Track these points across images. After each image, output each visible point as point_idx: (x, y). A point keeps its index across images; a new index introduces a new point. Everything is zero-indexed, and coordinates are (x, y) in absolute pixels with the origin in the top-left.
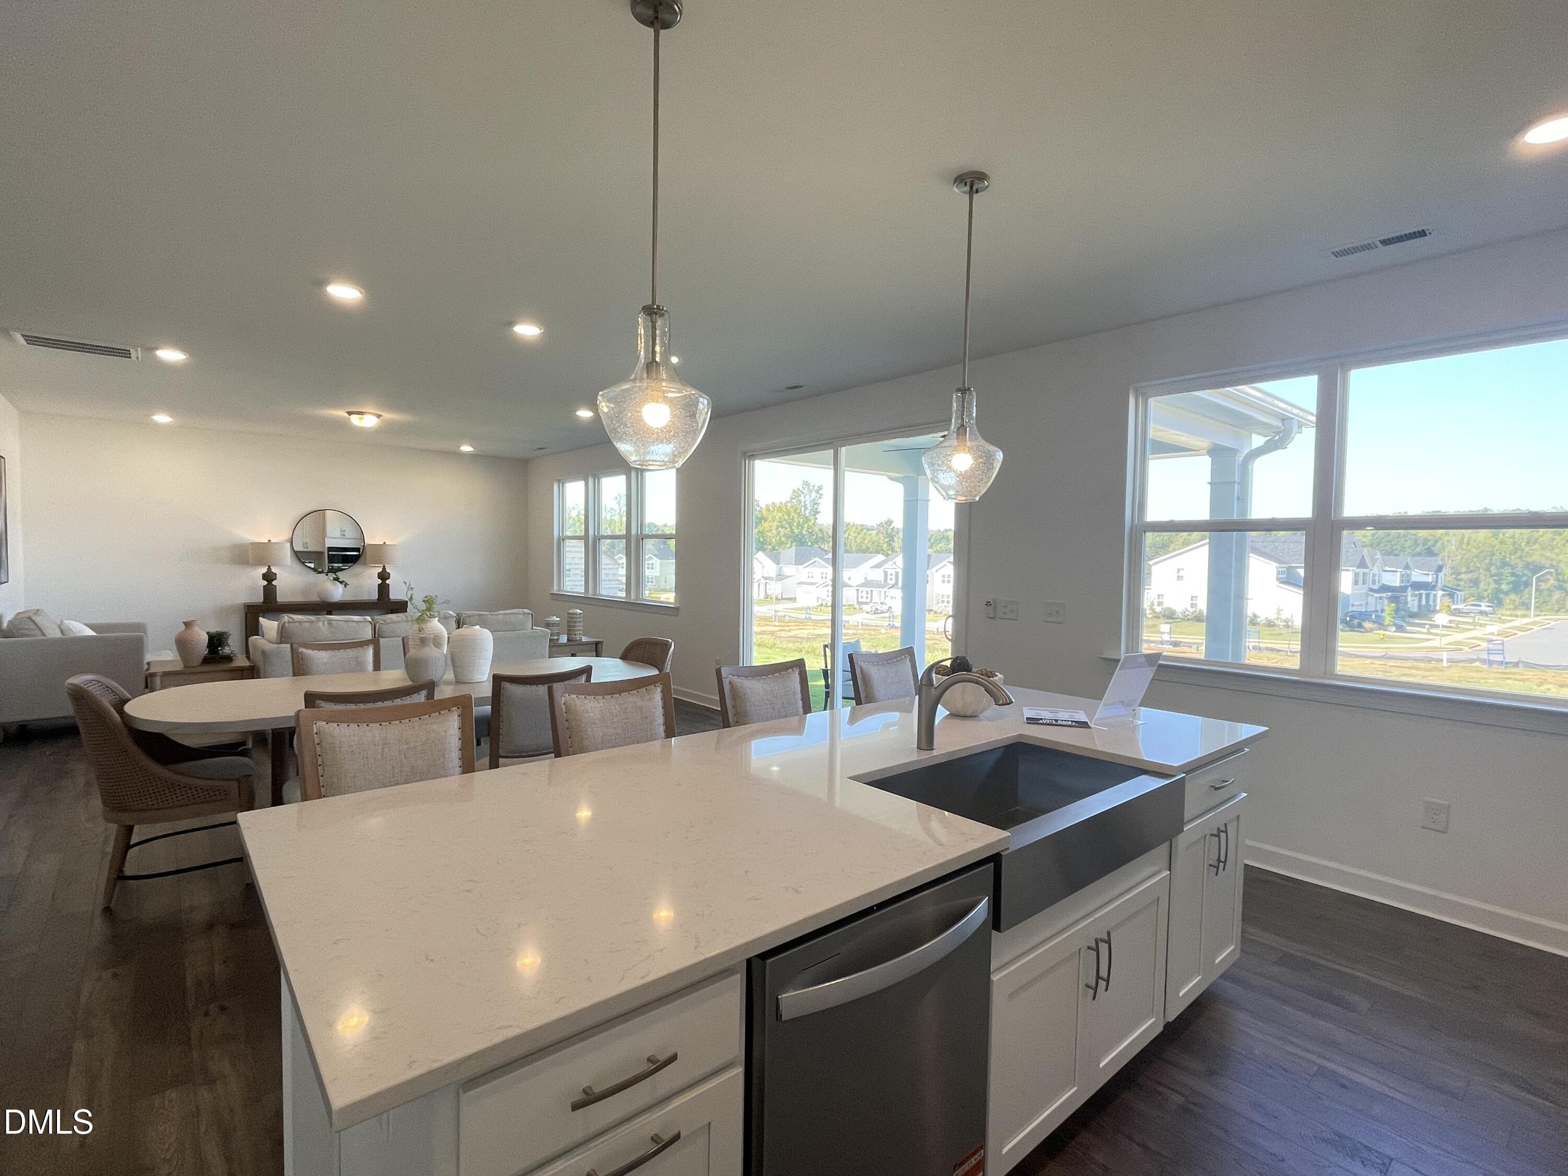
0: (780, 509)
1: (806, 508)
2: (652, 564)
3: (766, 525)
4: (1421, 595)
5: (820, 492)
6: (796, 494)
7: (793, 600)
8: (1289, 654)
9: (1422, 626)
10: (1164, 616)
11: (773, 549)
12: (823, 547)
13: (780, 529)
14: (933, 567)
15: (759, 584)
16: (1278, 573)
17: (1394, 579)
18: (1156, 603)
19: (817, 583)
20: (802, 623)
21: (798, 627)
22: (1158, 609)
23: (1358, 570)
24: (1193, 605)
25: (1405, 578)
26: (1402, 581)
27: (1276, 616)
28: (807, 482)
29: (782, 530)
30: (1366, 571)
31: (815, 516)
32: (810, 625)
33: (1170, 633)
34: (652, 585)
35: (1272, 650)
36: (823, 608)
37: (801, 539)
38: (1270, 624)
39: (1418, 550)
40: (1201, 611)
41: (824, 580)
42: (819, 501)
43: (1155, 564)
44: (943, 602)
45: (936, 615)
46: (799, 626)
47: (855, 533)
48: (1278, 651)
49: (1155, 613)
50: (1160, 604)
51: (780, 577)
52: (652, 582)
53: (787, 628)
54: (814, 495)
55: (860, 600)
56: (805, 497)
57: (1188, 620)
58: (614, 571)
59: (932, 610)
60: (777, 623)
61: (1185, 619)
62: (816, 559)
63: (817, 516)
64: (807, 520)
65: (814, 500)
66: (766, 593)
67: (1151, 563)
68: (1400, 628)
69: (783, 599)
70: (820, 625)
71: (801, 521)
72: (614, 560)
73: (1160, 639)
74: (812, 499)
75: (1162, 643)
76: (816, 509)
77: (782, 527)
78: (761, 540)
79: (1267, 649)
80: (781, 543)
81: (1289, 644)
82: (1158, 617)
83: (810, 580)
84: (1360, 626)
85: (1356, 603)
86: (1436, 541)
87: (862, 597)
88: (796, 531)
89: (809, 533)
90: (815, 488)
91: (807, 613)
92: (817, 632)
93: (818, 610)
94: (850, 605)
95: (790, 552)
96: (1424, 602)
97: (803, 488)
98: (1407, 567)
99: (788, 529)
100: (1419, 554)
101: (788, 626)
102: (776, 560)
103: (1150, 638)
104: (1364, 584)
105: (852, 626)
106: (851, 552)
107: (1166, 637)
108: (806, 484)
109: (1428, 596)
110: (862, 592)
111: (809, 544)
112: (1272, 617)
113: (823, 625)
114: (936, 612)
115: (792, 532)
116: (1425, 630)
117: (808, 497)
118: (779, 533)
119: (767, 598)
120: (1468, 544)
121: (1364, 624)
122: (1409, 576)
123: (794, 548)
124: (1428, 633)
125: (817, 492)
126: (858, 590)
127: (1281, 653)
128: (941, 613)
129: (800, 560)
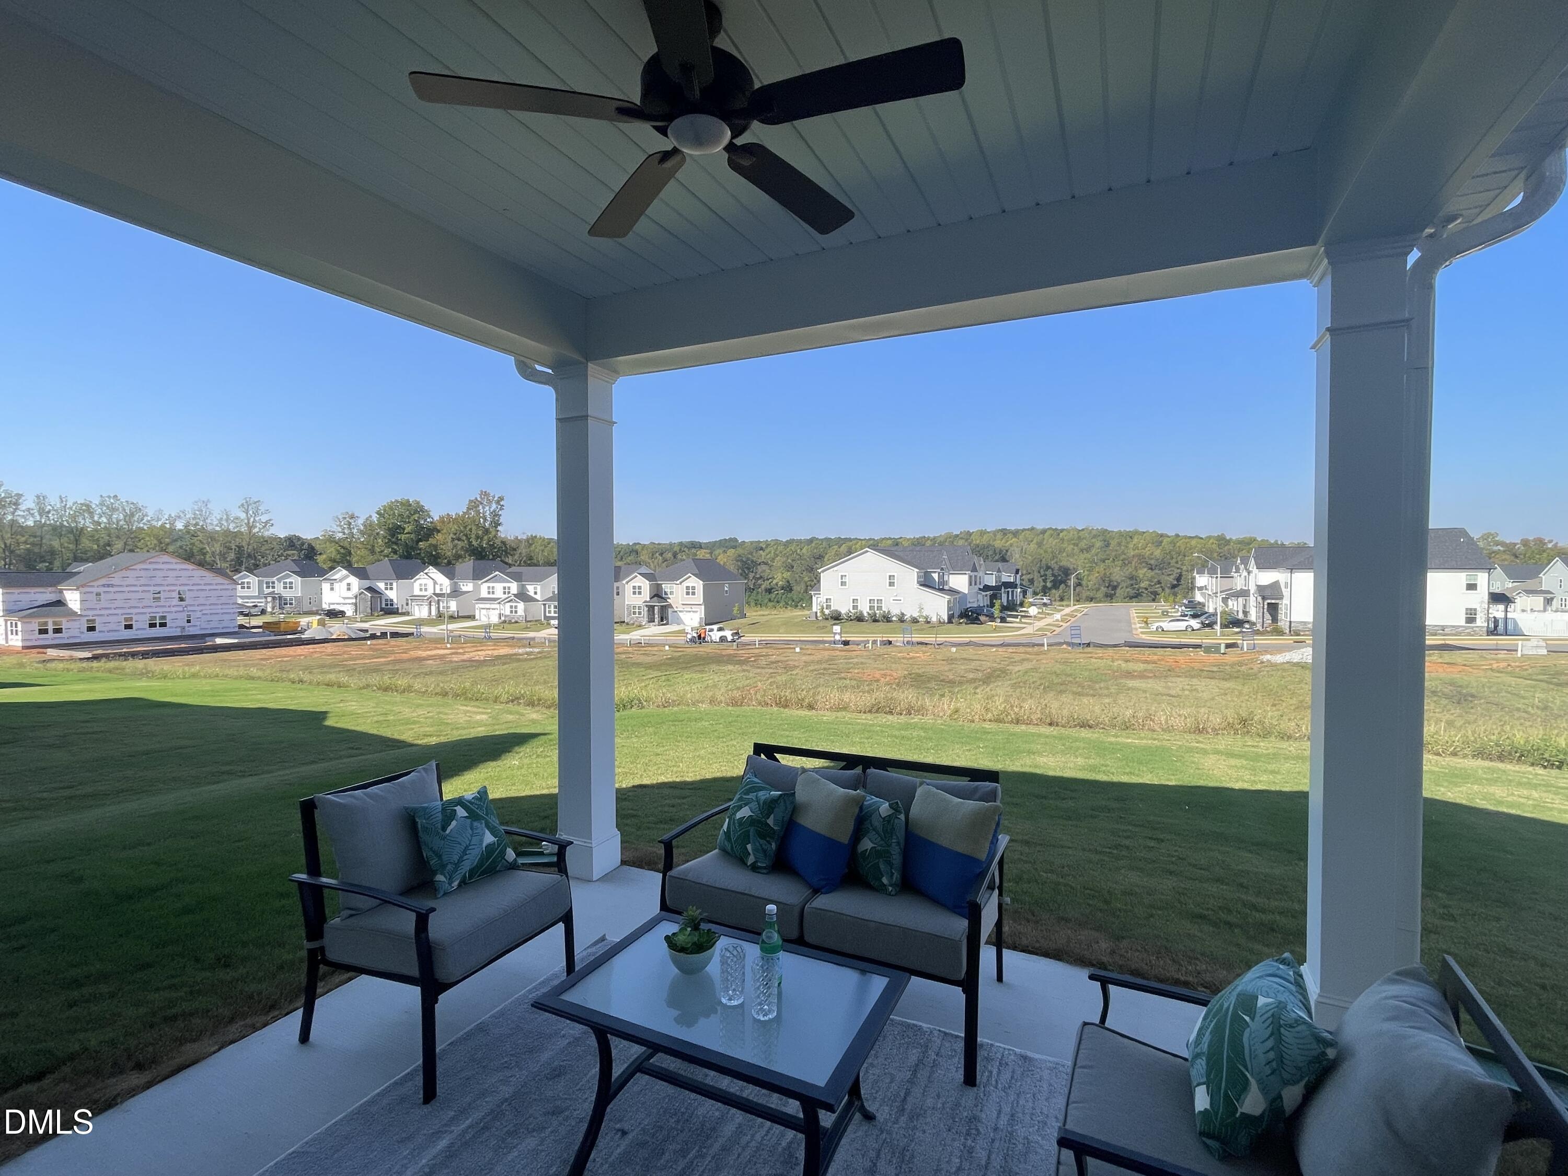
0: (455, 521)
1: (485, 520)
2: (291, 583)
3: (439, 537)
4: (1008, 592)
5: (502, 503)
6: (474, 505)
7: (472, 617)
8: (937, 647)
9: (1016, 617)
10: (832, 618)
11: (449, 563)
12: (507, 560)
13: (456, 542)
14: (624, 579)
15: (430, 602)
16: (919, 577)
17: (991, 581)
18: (825, 607)
19: (499, 599)
20: (480, 643)
21: (475, 649)
22: (827, 612)
23: (972, 574)
24: (855, 607)
25: (998, 578)
26: (996, 582)
27: (918, 614)
28: (485, 492)
29: (459, 542)
30: (976, 573)
31: (496, 527)
32: (489, 646)
33: (840, 634)
34: (291, 608)
35: (922, 643)
36: (505, 625)
37: (480, 552)
38: (915, 621)
39: (997, 558)
40: (861, 612)
41: (506, 596)
42: (500, 513)
43: (823, 571)
44: (635, 613)
45: (629, 627)
46: (476, 646)
47: (541, 546)
48: (926, 644)
49: (825, 615)
50: (828, 607)
51: (456, 593)
52: (291, 604)
53: (461, 651)
54: (494, 506)
55: (548, 615)
56: (484, 508)
57: (851, 620)
58: (228, 593)
59: (624, 622)
60: (449, 646)
61: (850, 619)
62: (497, 573)
63: (499, 528)
64: (487, 531)
65: (494, 511)
66: (439, 611)
67: (820, 571)
68: (1003, 620)
69: (459, 617)
70: (502, 644)
71: (480, 532)
72: (234, 580)
73: (833, 639)
74: (492, 510)
75: (835, 643)
76: (498, 520)
77: (459, 539)
78: (434, 553)
79: (919, 643)
80: (458, 557)
81: (936, 637)
82: (827, 619)
83: (491, 596)
84: (978, 619)
85: (971, 601)
86: (1007, 551)
87: (550, 612)
88: (474, 543)
89: (490, 545)
90: (496, 499)
91: (487, 632)
92: (496, 653)
93: (501, 628)
94: (536, 621)
95: (468, 564)
96: (1010, 598)
97: (481, 497)
98: (999, 571)
99: (466, 542)
100: (997, 561)
101: (462, 648)
102: (450, 575)
103: (825, 639)
104: (975, 584)
105: (538, 643)
106: (539, 566)
107: (838, 637)
108: (485, 494)
109: (1013, 592)
110: (549, 607)
111: (491, 557)
112: (916, 615)
113: (505, 644)
114: (628, 624)
115: (470, 543)
116: (1018, 620)
117: (487, 508)
118: (455, 546)
119: (440, 617)
120: (1025, 553)
121: (980, 617)
122: (1000, 577)
123: (472, 561)
124: (1021, 622)
125: (498, 502)
126: (544, 605)
127: (930, 646)
128: (633, 624)
129: (478, 575)
